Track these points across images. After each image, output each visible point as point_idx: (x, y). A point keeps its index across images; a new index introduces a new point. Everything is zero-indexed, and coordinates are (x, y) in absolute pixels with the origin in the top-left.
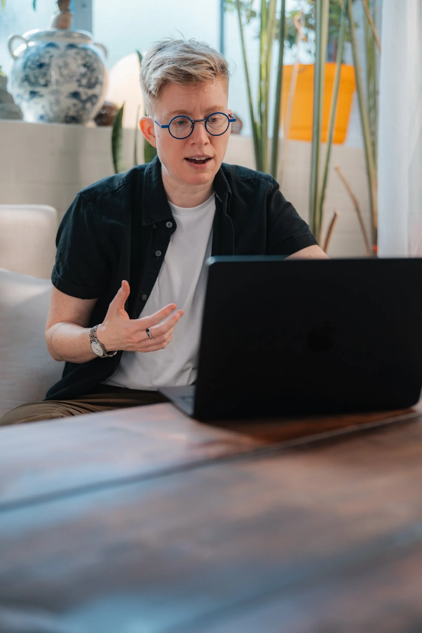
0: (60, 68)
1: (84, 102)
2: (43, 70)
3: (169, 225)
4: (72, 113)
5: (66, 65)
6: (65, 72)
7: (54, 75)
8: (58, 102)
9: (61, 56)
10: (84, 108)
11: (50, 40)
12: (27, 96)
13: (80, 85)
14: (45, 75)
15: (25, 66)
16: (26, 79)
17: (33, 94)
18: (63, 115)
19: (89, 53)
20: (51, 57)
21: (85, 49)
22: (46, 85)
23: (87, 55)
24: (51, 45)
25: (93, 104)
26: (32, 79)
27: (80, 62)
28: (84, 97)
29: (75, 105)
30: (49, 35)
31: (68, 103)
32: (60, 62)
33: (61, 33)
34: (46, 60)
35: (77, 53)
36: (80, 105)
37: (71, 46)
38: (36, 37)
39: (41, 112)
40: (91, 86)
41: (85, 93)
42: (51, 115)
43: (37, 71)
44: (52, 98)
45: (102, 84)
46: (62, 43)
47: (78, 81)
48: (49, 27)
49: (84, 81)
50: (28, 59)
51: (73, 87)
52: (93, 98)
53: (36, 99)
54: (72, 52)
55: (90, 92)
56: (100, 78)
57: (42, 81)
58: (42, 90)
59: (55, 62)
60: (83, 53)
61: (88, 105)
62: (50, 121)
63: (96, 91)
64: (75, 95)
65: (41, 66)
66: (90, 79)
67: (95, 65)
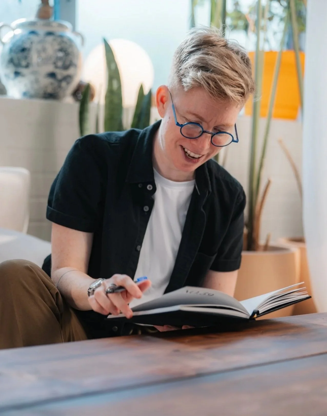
0: (39, 52)
1: (60, 81)
2: (25, 53)
3: (150, 187)
4: (50, 90)
5: (44, 50)
6: (43, 55)
7: (34, 58)
8: (37, 81)
9: (41, 42)
10: (60, 87)
11: (32, 29)
12: (12, 75)
13: (56, 67)
14: (26, 58)
15: (11, 50)
16: (11, 61)
17: (17, 74)
18: (42, 92)
19: (65, 39)
20: (32, 43)
21: (61, 36)
22: (27, 66)
23: (63, 42)
24: (33, 32)
25: (68, 83)
26: (16, 61)
27: (57, 47)
28: (59, 77)
29: (52, 84)
30: (32, 24)
31: (46, 82)
32: (39, 47)
33: (41, 22)
34: (27, 45)
35: (54, 40)
36: (56, 84)
37: (50, 34)
38: (22, 26)
39: (23, 89)
40: (66, 67)
41: (60, 73)
42: (32, 92)
43: (20, 55)
44: (32, 78)
45: (75, 66)
46: (42, 31)
47: (55, 63)
48: (32, 17)
49: (60, 64)
50: (14, 45)
51: (50, 68)
52: (68, 79)
53: (19, 79)
54: (50, 38)
55: (65, 73)
56: (75, 61)
57: (24, 63)
58: (24, 71)
59: (35, 48)
60: (59, 40)
61: (64, 84)
62: (32, 97)
63: (71, 71)
64: (52, 75)
65: (23, 50)
66: (64, 62)
67: (70, 50)
